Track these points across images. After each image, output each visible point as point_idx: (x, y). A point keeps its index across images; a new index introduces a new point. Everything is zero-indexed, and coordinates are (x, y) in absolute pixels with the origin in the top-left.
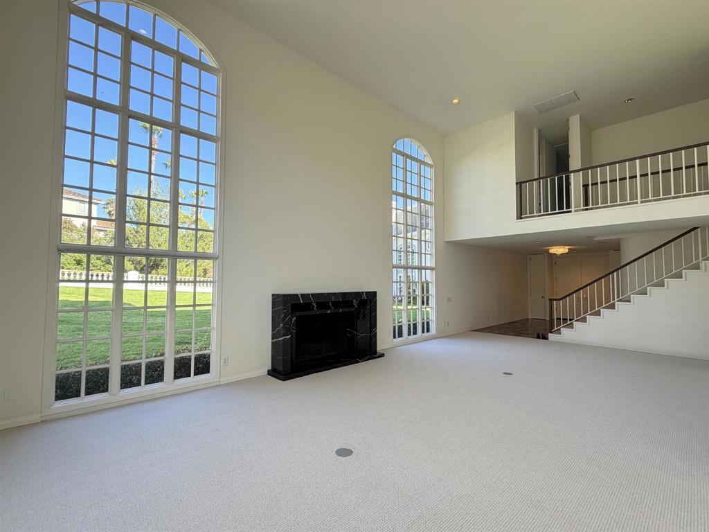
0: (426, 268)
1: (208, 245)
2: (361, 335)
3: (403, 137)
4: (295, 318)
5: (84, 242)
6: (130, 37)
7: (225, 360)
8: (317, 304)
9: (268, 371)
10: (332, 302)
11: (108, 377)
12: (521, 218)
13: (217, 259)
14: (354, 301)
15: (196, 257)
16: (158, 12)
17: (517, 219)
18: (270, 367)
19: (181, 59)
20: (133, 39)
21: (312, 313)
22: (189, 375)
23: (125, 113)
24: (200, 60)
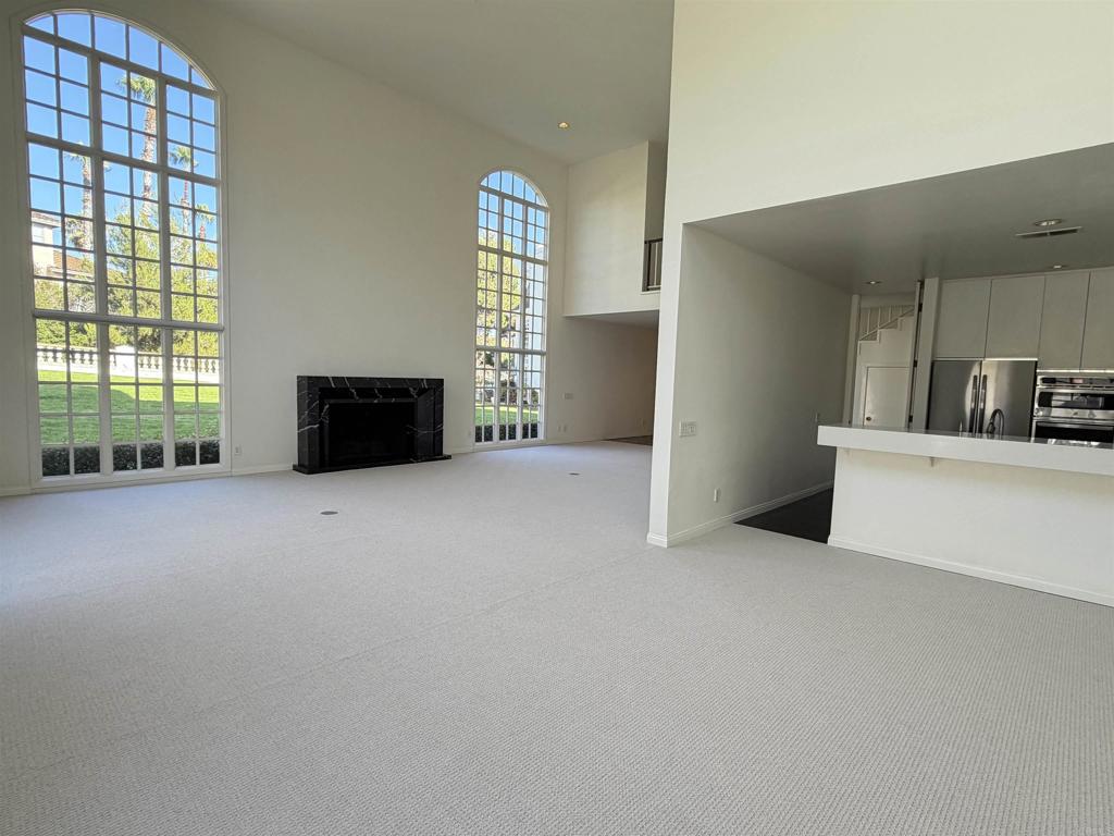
0: (533, 353)
1: (210, 315)
2: (423, 433)
3: (500, 169)
4: (327, 406)
5: (61, 308)
6: (96, 58)
7: (237, 449)
8: (357, 390)
9: (294, 466)
10: (379, 390)
11: (98, 460)
12: (648, 290)
13: (222, 331)
14: (411, 389)
15: (197, 327)
16: (131, 22)
17: (643, 290)
18: (296, 463)
19: (164, 81)
20: (101, 60)
21: (352, 401)
22: (194, 464)
23: (97, 154)
24: (190, 82)
